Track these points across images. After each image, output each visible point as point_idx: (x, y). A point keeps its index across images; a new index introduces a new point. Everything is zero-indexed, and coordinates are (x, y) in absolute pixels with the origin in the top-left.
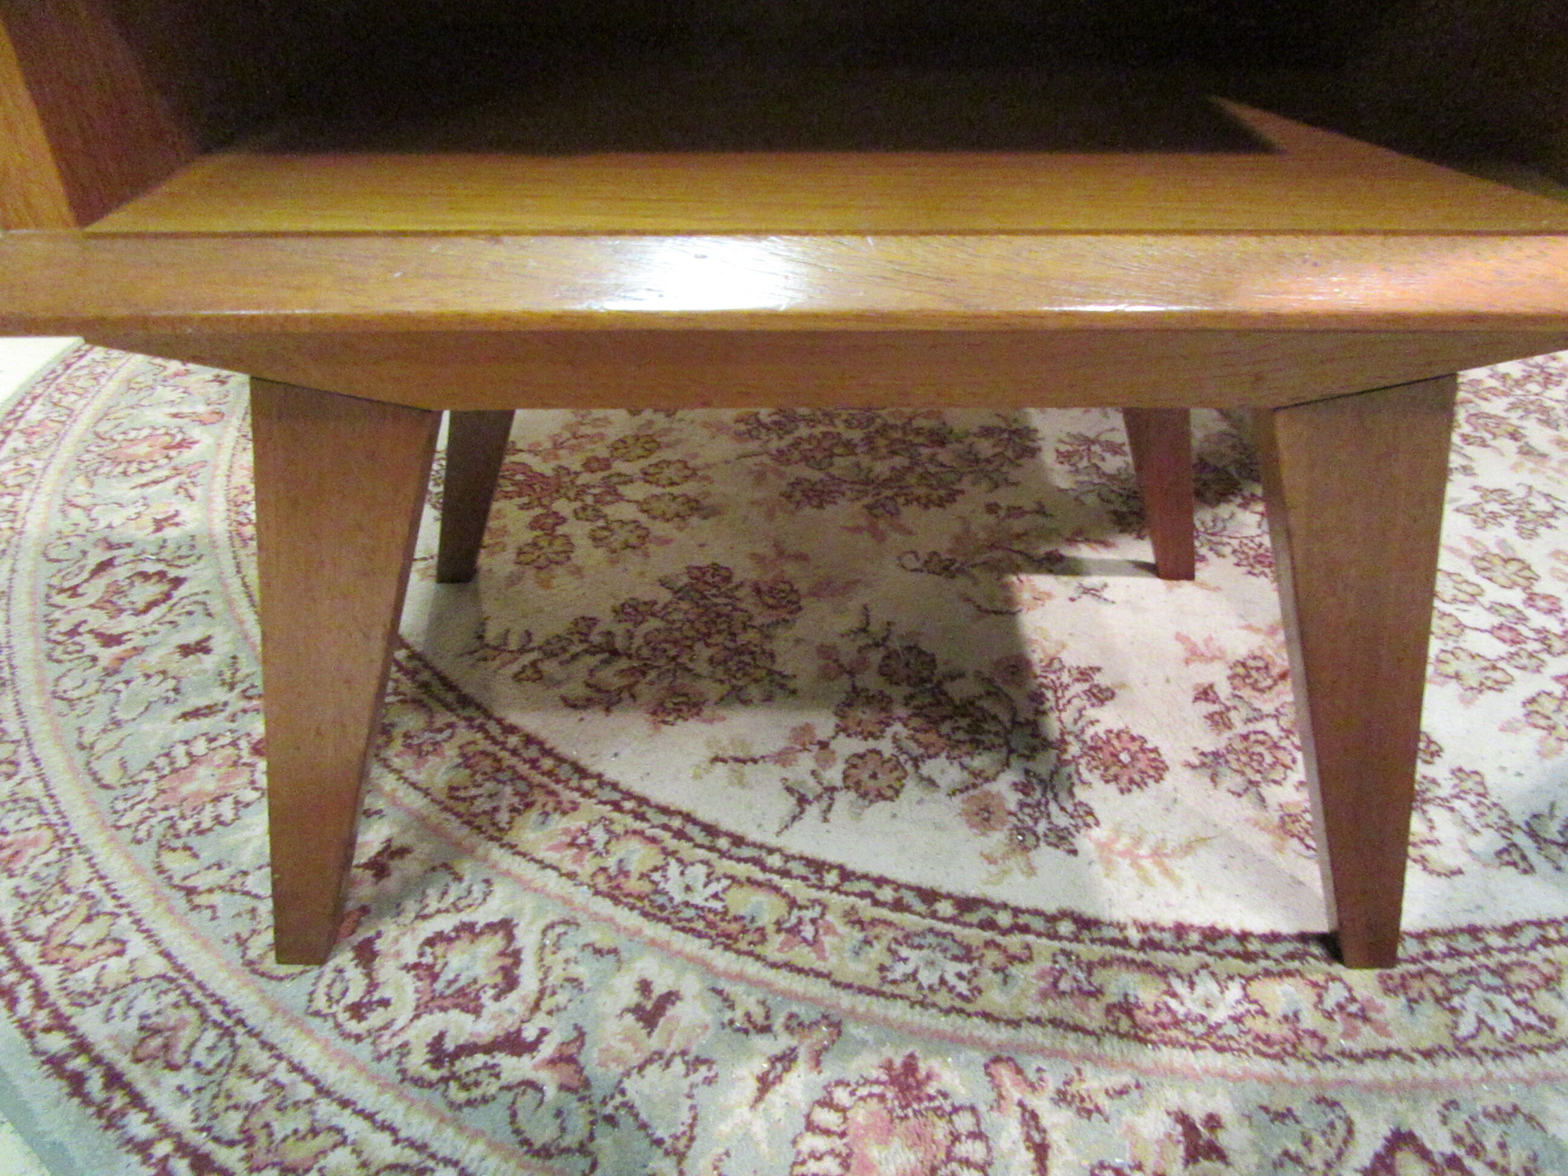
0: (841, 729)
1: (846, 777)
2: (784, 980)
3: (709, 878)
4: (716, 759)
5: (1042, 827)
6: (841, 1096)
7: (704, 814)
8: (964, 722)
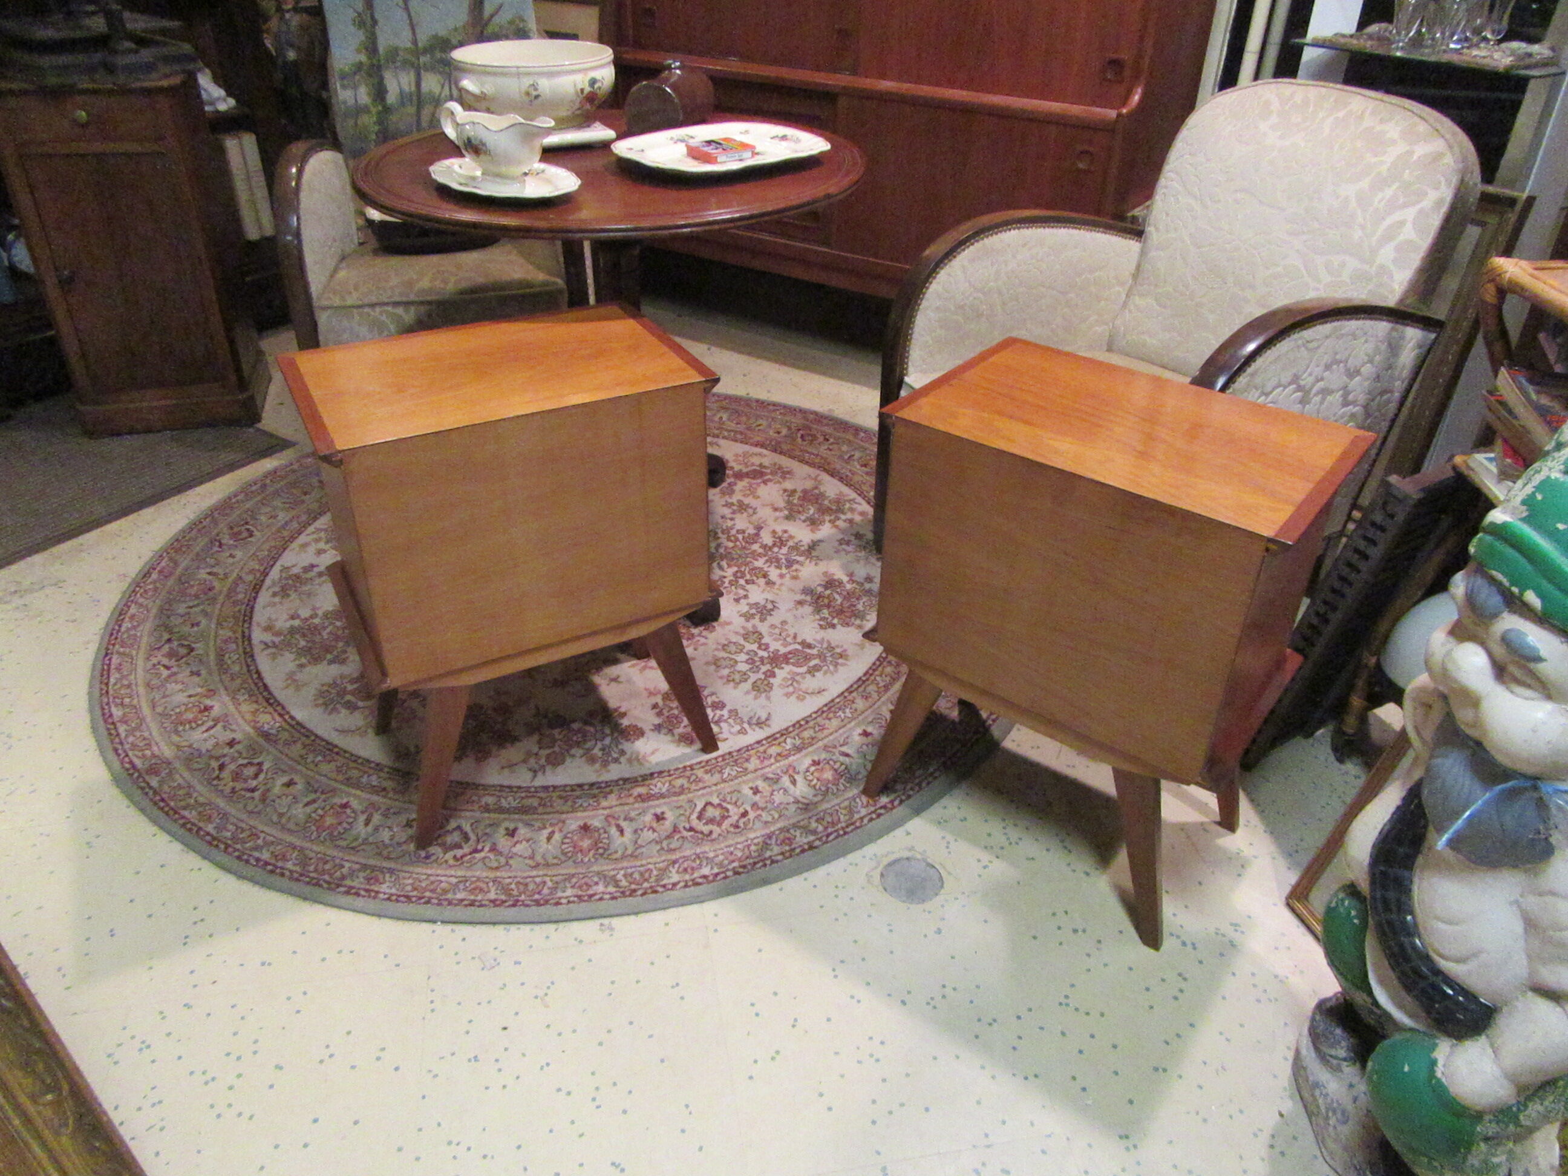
1: (547, 761)
5: (610, 759)
6: (569, 835)
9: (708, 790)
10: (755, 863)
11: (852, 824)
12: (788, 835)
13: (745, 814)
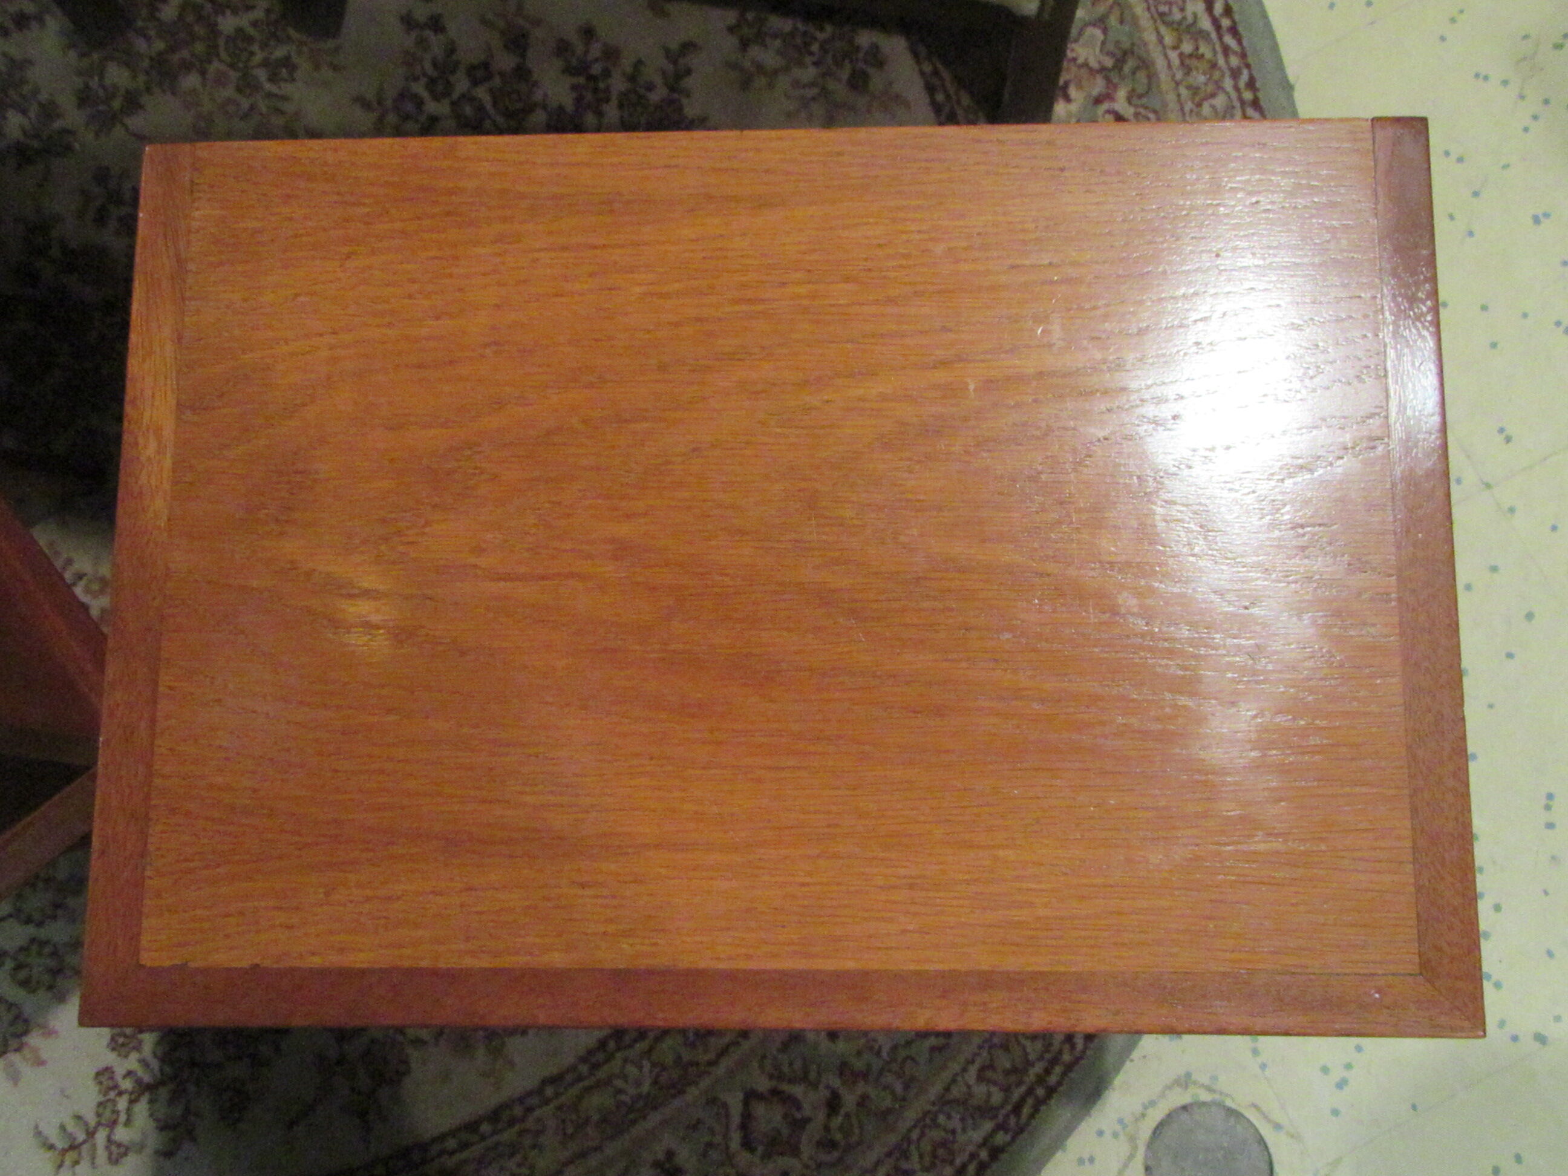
9: (735, 1055)
11: (1054, 1061)
12: (936, 1135)
13: (833, 1104)
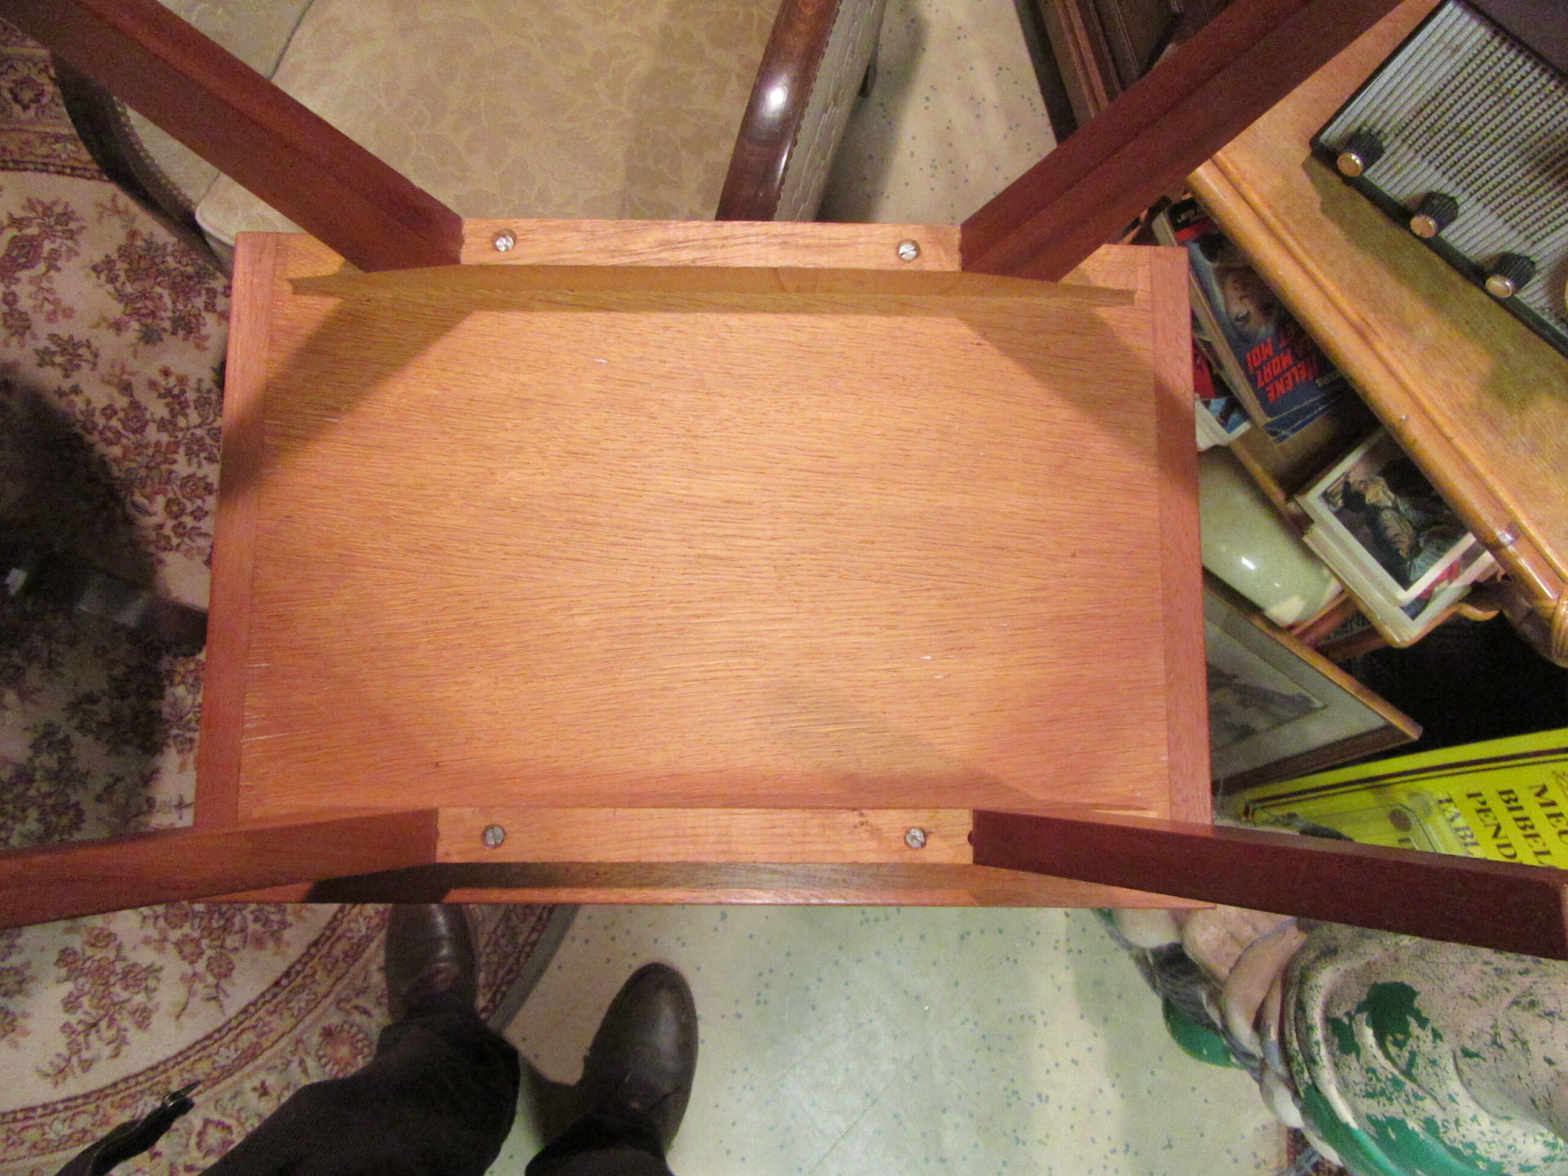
0: (192, 963)
1: (214, 976)
2: (277, 1047)
3: (228, 1048)
4: (178, 1017)
5: (275, 927)
6: (321, 1053)
7: (200, 1035)
8: (216, 916)
10: (518, 960)
